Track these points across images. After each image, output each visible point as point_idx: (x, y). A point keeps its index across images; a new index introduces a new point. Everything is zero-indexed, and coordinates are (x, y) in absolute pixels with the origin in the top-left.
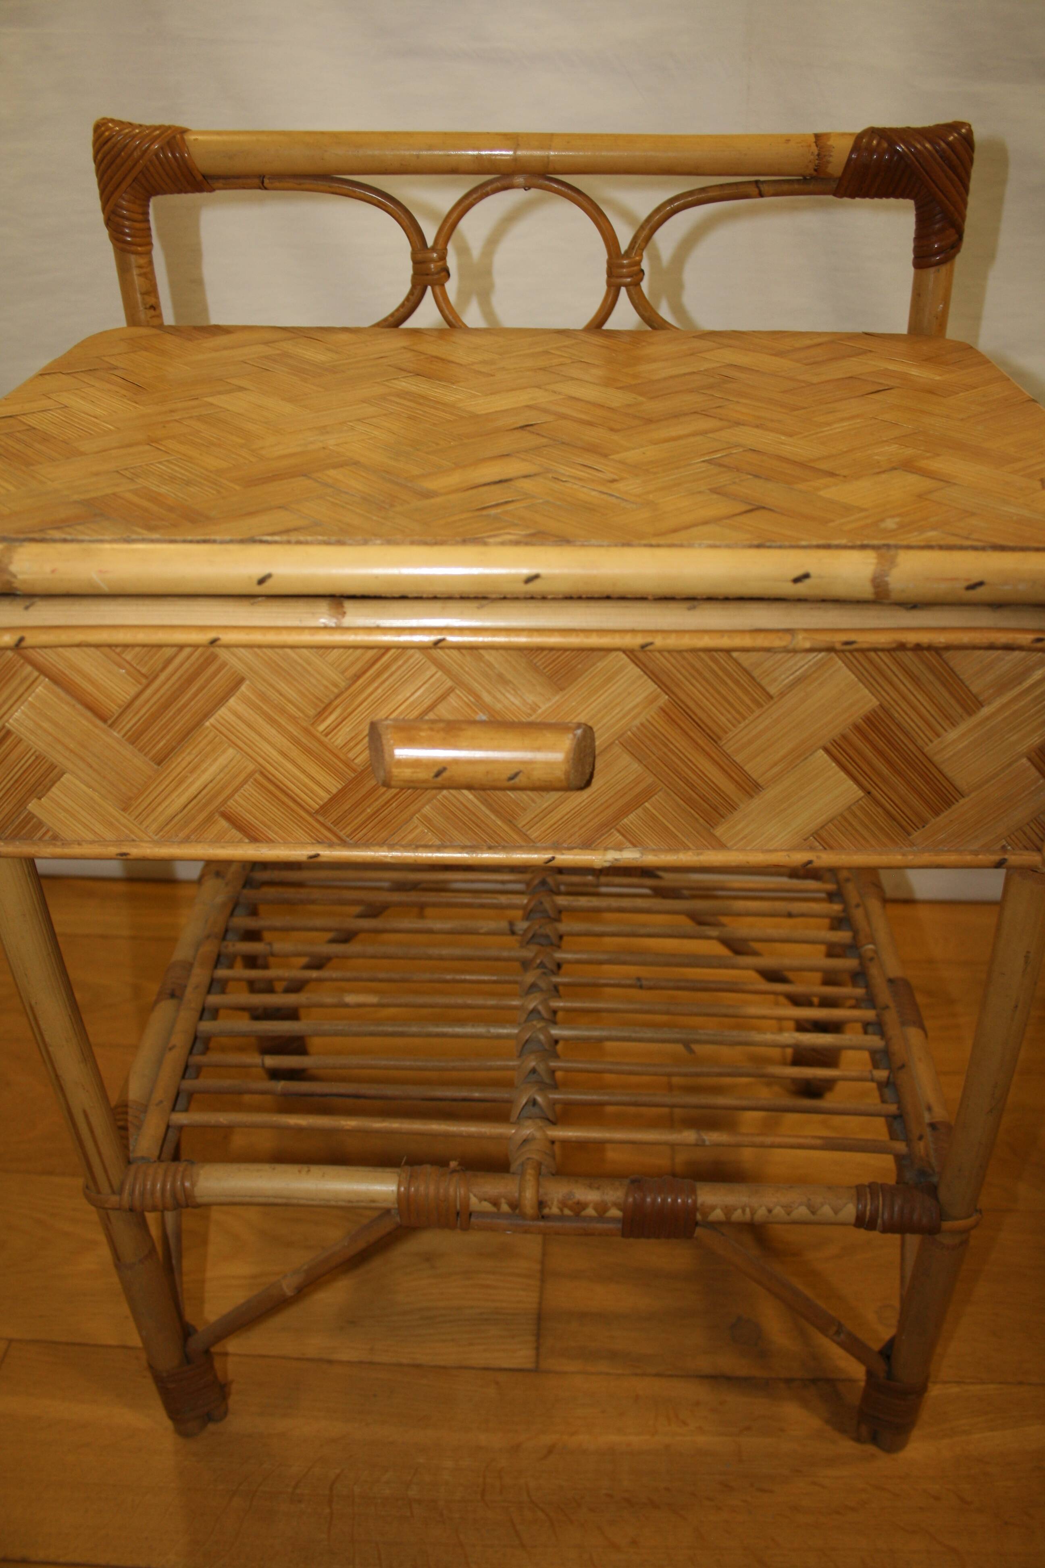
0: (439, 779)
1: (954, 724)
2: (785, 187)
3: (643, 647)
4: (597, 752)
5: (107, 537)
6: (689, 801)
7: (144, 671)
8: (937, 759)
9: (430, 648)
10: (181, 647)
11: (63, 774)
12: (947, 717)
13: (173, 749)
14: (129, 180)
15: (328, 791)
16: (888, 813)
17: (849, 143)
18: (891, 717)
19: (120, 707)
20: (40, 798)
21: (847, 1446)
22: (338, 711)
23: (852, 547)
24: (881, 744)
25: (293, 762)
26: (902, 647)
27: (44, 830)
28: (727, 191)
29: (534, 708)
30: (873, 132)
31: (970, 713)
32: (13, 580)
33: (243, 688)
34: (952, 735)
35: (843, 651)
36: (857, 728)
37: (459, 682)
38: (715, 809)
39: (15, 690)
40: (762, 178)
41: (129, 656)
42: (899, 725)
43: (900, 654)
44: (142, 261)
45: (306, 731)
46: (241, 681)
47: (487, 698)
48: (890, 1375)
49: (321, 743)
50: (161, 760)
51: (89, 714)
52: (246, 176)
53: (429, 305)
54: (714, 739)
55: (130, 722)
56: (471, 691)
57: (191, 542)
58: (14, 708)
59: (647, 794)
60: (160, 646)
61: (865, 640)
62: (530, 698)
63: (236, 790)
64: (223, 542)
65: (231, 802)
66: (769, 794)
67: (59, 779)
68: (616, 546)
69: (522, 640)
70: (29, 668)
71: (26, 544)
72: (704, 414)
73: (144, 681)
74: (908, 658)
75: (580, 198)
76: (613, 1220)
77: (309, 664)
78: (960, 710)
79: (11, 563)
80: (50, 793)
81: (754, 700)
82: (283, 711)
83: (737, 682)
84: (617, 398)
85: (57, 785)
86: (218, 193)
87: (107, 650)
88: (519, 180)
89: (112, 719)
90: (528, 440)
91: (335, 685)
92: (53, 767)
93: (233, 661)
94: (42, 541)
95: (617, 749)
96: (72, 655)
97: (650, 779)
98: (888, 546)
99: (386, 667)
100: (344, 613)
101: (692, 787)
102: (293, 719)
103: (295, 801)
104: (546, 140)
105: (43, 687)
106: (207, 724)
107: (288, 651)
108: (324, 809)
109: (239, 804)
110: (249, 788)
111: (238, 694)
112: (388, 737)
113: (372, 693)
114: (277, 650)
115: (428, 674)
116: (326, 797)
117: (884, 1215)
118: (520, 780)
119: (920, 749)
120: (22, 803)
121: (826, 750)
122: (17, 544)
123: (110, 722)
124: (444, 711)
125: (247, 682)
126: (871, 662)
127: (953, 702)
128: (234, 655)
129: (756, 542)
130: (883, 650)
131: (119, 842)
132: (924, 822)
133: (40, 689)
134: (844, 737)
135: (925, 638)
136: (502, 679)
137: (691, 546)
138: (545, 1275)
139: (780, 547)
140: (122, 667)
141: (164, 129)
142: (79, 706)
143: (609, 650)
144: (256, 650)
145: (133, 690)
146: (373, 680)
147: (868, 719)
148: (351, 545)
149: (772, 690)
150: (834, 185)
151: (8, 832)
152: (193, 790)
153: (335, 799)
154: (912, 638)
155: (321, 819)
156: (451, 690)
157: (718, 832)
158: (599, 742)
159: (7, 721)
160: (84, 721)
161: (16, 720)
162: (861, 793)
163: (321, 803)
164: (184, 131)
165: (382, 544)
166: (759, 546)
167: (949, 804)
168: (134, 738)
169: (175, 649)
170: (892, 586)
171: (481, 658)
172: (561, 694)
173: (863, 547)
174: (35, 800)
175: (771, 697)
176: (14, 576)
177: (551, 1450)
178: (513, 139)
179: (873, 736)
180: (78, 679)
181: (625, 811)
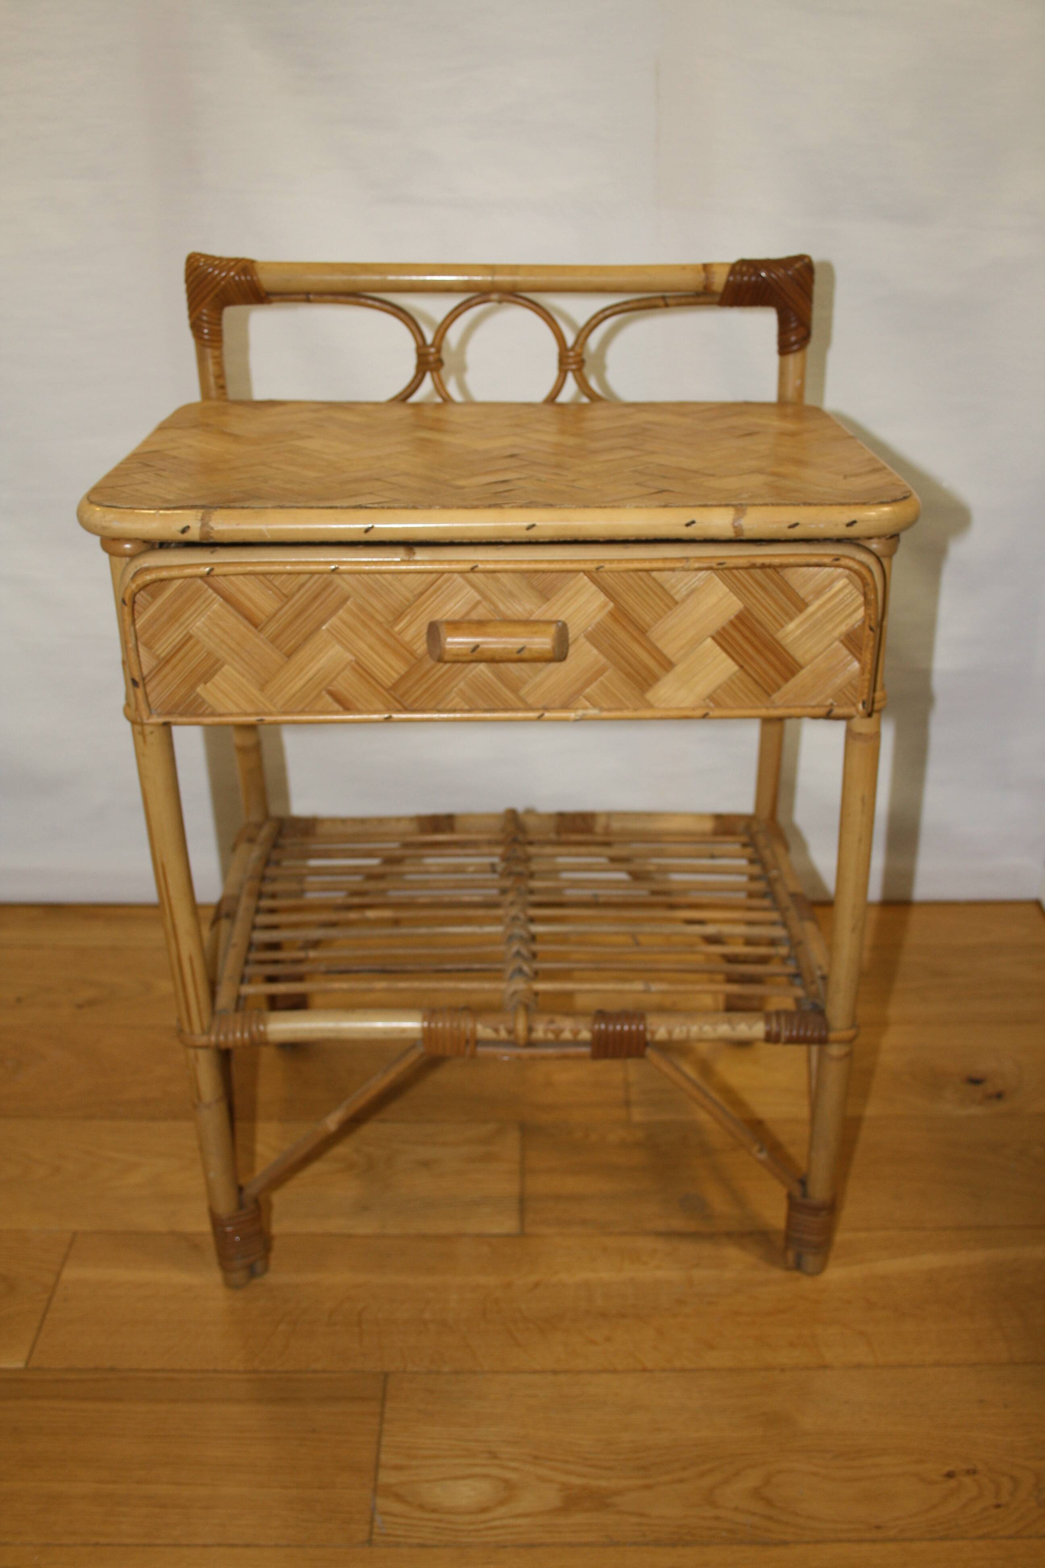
0: (475, 653)
1: (791, 619)
2: (683, 300)
3: (598, 569)
4: (570, 641)
5: (269, 505)
6: (628, 675)
7: (285, 592)
8: (783, 643)
9: (468, 572)
10: (313, 573)
11: (222, 666)
12: (787, 614)
13: (300, 645)
14: (212, 295)
15: (398, 673)
16: (754, 679)
17: (726, 270)
18: (752, 615)
19: (267, 617)
20: (206, 683)
21: (777, 1274)
22: (408, 618)
23: (720, 506)
24: (748, 634)
25: (377, 653)
26: (753, 566)
27: (206, 706)
28: (643, 304)
29: (531, 613)
30: (743, 262)
31: (801, 611)
32: (211, 531)
33: (349, 603)
34: (791, 626)
35: (717, 569)
36: (732, 623)
37: (485, 597)
38: (645, 680)
39: (199, 607)
40: (667, 294)
41: (277, 582)
42: (757, 621)
43: (753, 571)
44: (217, 353)
45: (387, 631)
46: (346, 599)
47: (502, 607)
48: (805, 1195)
49: (396, 639)
50: (289, 655)
51: (246, 622)
52: (298, 293)
53: (428, 384)
54: (643, 632)
55: (272, 628)
56: (492, 603)
57: (322, 508)
58: (197, 620)
59: (601, 671)
60: (299, 573)
61: (730, 563)
62: (528, 607)
63: (339, 674)
64: (342, 508)
65: (335, 683)
66: (679, 669)
67: (220, 669)
68: (580, 507)
69: (525, 566)
70: (210, 591)
71: (218, 509)
72: (630, 448)
73: (285, 600)
74: (758, 573)
75: (538, 309)
76: (584, 1043)
77: (391, 585)
78: (794, 609)
79: (210, 520)
80: (213, 680)
81: (667, 605)
82: (373, 618)
83: (655, 593)
84: (571, 441)
85: (219, 673)
86: (274, 305)
87: (261, 577)
88: (494, 296)
89: (262, 625)
90: (513, 462)
91: (407, 600)
92: (217, 661)
93: (344, 585)
94: (229, 508)
95: (582, 640)
96: (239, 581)
97: (603, 660)
98: (741, 505)
99: (439, 587)
100: (414, 554)
101: (630, 665)
102: (380, 624)
103: (377, 682)
104: (515, 269)
105: (217, 605)
106: (324, 628)
107: (378, 576)
108: (395, 686)
109: (339, 686)
110: (347, 673)
111: (345, 607)
112: (443, 629)
113: (429, 605)
114: (371, 576)
115: (465, 591)
116: (396, 676)
117: (785, 1034)
118: (525, 654)
119: (772, 636)
120: (193, 687)
121: (713, 638)
122: (212, 510)
123: (259, 628)
124: (474, 616)
125: (352, 599)
126: (735, 577)
127: (789, 603)
128: (344, 580)
129: (663, 504)
130: (742, 568)
131: (257, 714)
132: (779, 687)
133: (216, 606)
134: (724, 629)
135: (767, 561)
136: (511, 595)
137: (624, 507)
138: (524, 1171)
139: (678, 507)
140: (271, 590)
141: (238, 261)
142: (240, 618)
143: (577, 571)
144: (357, 576)
145: (276, 606)
146: (431, 596)
147: (738, 617)
148: (420, 509)
149: (677, 597)
150: (717, 299)
151: (180, 709)
152: (310, 674)
153: (403, 678)
154: (759, 561)
155: (392, 693)
156: (478, 603)
157: (649, 696)
158: (571, 636)
159: (191, 628)
160: (241, 627)
161: (198, 628)
162: (736, 668)
163: (393, 681)
164: (252, 262)
165: (440, 508)
166: (665, 506)
167: (793, 673)
168: (273, 640)
169: (308, 576)
170: (744, 527)
171: (497, 580)
172: (548, 603)
173: (727, 505)
174: (202, 685)
175: (676, 603)
176: (212, 528)
177: (537, 1285)
178: (492, 269)
179: (742, 628)
180: (242, 599)
181: (588, 683)
